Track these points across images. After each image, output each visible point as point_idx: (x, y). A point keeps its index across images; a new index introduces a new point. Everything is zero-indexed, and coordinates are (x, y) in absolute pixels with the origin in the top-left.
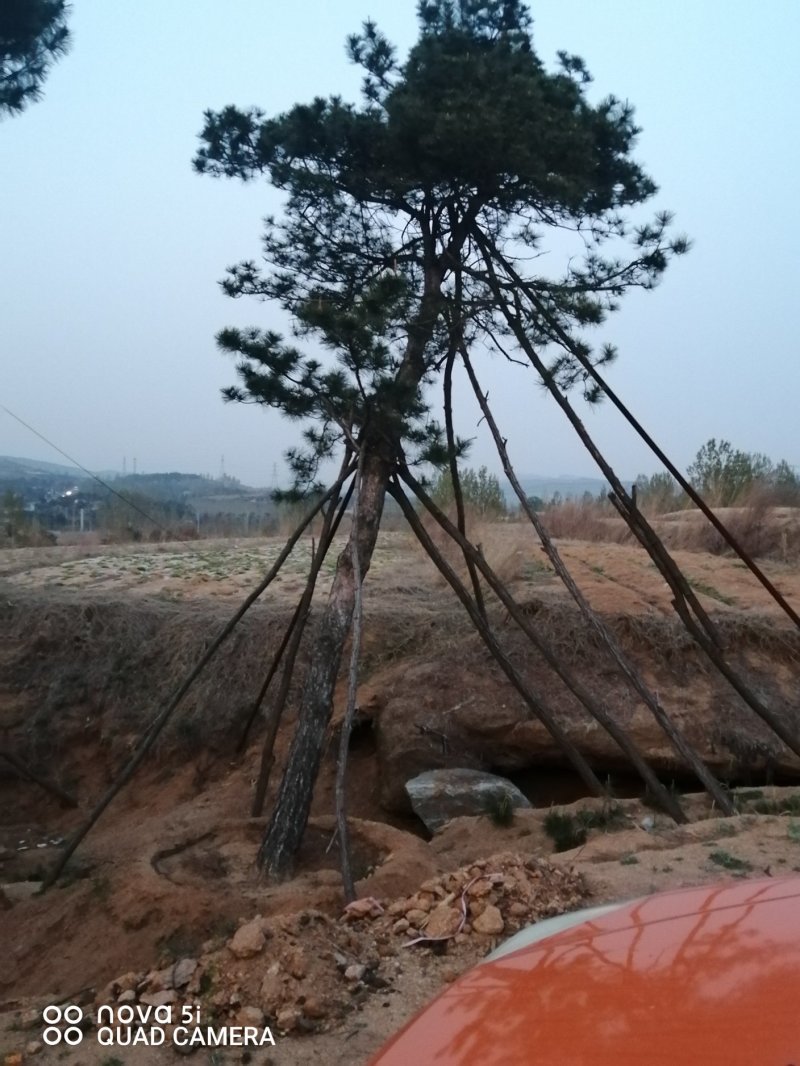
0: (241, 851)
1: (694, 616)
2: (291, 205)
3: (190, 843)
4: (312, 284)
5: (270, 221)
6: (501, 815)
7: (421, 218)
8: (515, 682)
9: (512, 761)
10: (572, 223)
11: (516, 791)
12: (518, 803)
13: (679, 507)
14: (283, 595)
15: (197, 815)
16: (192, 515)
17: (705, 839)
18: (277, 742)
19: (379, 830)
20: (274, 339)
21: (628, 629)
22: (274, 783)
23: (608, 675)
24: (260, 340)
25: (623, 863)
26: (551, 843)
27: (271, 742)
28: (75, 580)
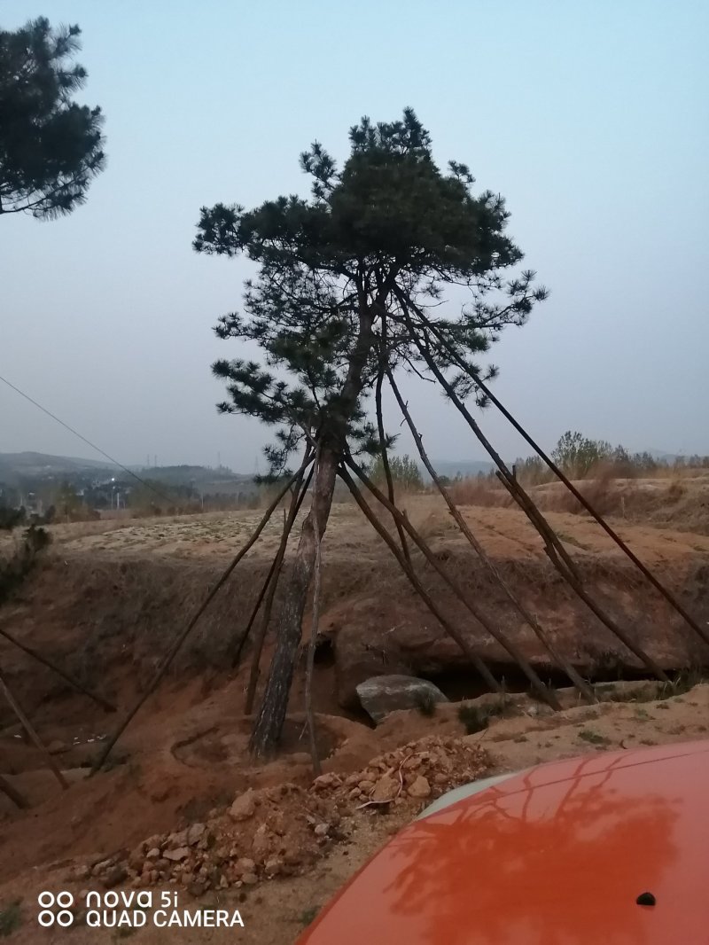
0: (237, 740)
1: (560, 558)
2: (263, 272)
3: (199, 736)
4: (280, 328)
5: (249, 284)
6: (426, 708)
7: (356, 279)
8: (433, 610)
9: (433, 668)
10: (463, 280)
11: (437, 690)
12: (438, 699)
13: (547, 481)
14: (264, 551)
15: (204, 714)
16: (197, 496)
17: (575, 722)
18: (262, 660)
19: (338, 722)
20: (253, 367)
21: (513, 570)
22: (260, 689)
23: (500, 603)
24: (243, 368)
25: (516, 741)
26: (464, 727)
27: (258, 660)
28: (113, 544)
